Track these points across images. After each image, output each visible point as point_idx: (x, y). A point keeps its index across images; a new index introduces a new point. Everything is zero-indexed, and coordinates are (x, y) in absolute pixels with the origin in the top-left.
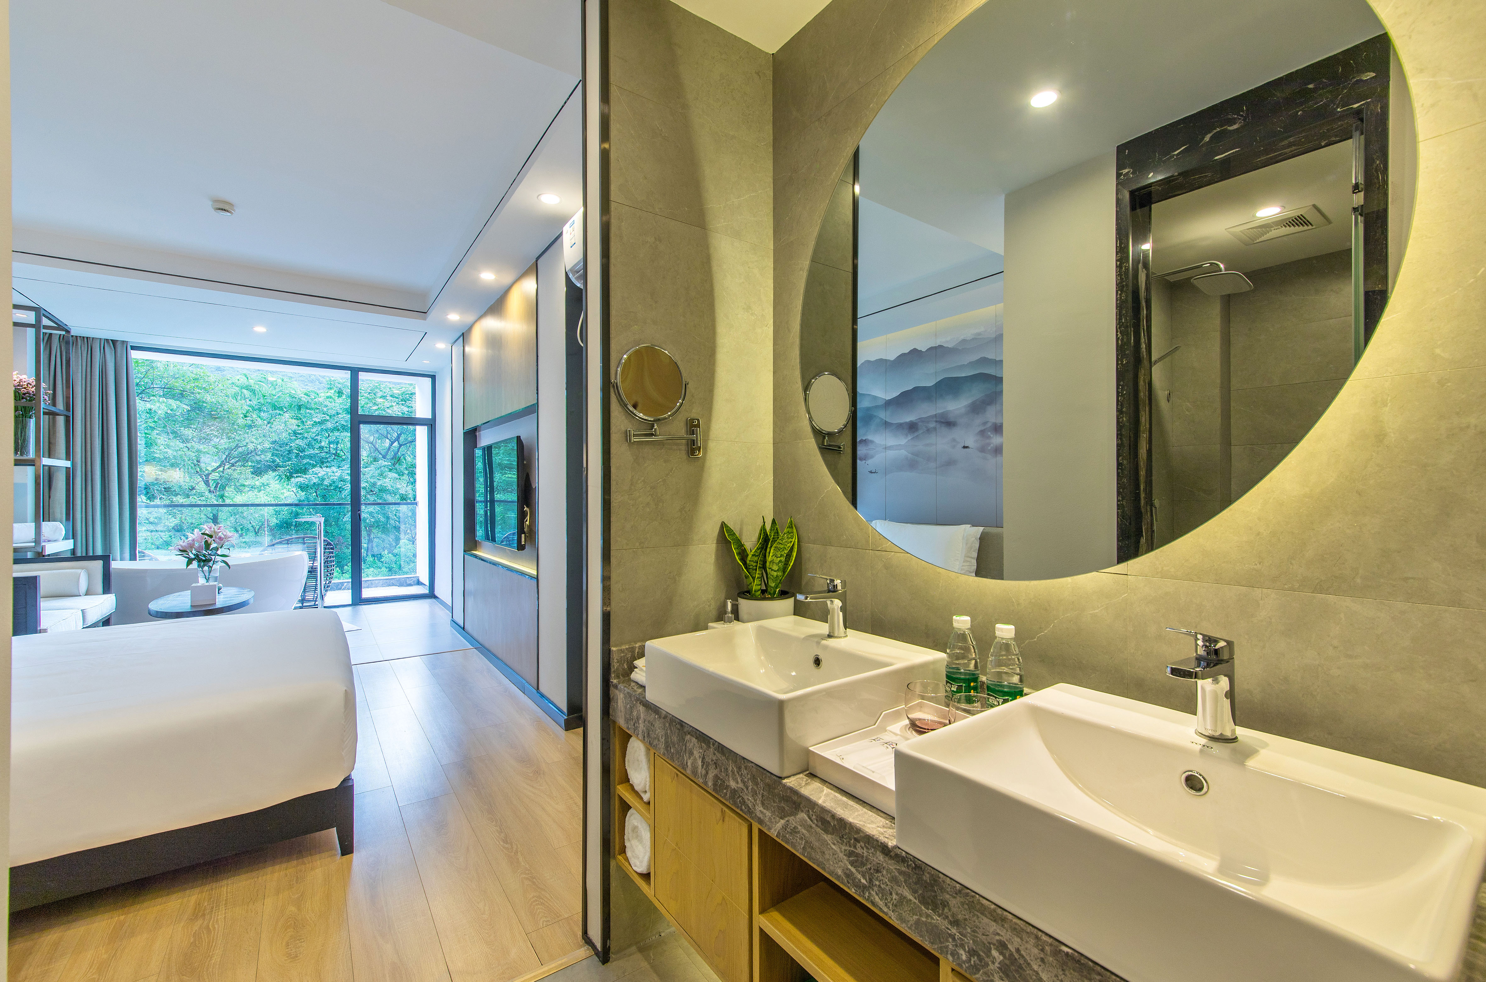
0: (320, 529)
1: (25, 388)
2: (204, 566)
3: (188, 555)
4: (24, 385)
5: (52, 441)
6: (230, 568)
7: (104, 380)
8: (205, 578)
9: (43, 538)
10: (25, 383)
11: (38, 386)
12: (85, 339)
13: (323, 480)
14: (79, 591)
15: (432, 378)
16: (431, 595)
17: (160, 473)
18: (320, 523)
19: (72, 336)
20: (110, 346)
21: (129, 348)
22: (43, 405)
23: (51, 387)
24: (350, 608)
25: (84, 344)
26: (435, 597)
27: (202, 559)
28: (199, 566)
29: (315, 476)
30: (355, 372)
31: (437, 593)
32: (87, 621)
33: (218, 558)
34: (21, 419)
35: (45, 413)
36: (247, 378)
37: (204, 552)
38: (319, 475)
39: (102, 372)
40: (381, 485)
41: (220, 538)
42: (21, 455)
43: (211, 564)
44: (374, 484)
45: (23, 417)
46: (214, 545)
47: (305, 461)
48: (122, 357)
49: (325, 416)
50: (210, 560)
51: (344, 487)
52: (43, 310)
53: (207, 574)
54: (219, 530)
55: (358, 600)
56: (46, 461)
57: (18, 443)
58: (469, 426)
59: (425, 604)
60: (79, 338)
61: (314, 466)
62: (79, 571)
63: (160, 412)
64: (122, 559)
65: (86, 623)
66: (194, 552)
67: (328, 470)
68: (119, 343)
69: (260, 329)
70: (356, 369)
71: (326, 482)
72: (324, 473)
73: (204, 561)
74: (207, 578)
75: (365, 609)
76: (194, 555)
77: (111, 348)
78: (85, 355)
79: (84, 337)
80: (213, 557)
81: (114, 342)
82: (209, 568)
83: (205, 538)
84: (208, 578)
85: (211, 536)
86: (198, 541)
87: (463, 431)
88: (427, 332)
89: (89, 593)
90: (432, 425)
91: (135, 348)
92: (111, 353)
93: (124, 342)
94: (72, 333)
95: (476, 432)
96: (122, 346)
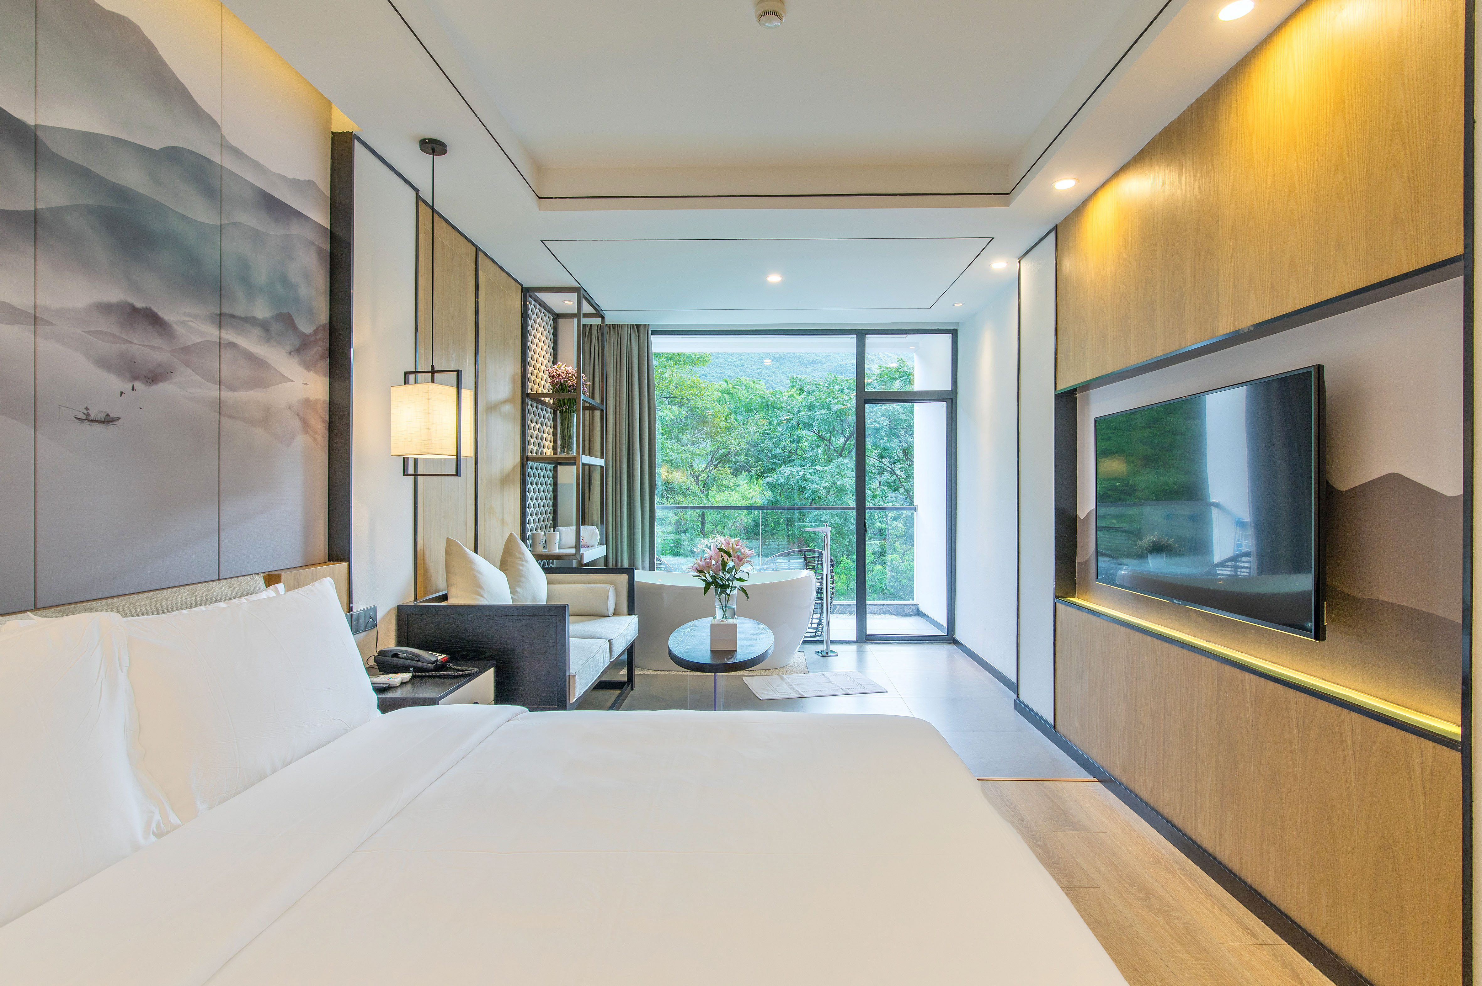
0: (826, 542)
1: (570, 380)
2: (722, 592)
3: (705, 576)
4: (570, 377)
5: (591, 439)
6: (748, 598)
7: (630, 370)
8: (723, 609)
9: (582, 543)
10: (570, 375)
11: (578, 378)
13: (789, 479)
14: (608, 610)
15: (952, 334)
16: (950, 639)
18: (827, 535)
19: (607, 324)
20: (635, 332)
21: (650, 333)
22: (582, 396)
23: (591, 381)
24: (854, 648)
25: (615, 332)
26: (956, 642)
27: (719, 583)
28: (716, 592)
29: (782, 475)
30: (861, 334)
31: (958, 636)
32: (613, 654)
33: (737, 584)
34: (567, 414)
35: (584, 408)
36: (727, 383)
37: (721, 574)
39: (629, 358)
40: (841, 485)
41: (738, 557)
42: (568, 453)
43: (728, 591)
44: (834, 484)
45: (568, 412)
46: (731, 564)
47: (773, 461)
48: (644, 343)
50: (728, 586)
52: (583, 290)
53: (724, 605)
54: (738, 547)
55: (864, 638)
56: (585, 459)
57: (565, 440)
58: (1064, 385)
59: (942, 651)
60: (611, 326)
61: (780, 466)
62: (608, 586)
64: (643, 569)
65: (612, 657)
66: (711, 573)
67: (792, 469)
68: (642, 327)
69: (774, 278)
70: (863, 332)
71: (791, 483)
72: (789, 472)
73: (722, 587)
74: (724, 610)
75: (871, 649)
76: (711, 577)
77: (636, 334)
78: (616, 344)
79: (615, 324)
80: (731, 583)
81: (638, 326)
82: (726, 596)
83: (722, 556)
84: (726, 610)
85: (729, 555)
86: (714, 558)
87: (1055, 392)
88: (993, 238)
89: (616, 613)
90: (952, 399)
91: (654, 333)
92: (636, 339)
93: (646, 326)
94: (607, 322)
95: (1076, 394)
96: (645, 332)
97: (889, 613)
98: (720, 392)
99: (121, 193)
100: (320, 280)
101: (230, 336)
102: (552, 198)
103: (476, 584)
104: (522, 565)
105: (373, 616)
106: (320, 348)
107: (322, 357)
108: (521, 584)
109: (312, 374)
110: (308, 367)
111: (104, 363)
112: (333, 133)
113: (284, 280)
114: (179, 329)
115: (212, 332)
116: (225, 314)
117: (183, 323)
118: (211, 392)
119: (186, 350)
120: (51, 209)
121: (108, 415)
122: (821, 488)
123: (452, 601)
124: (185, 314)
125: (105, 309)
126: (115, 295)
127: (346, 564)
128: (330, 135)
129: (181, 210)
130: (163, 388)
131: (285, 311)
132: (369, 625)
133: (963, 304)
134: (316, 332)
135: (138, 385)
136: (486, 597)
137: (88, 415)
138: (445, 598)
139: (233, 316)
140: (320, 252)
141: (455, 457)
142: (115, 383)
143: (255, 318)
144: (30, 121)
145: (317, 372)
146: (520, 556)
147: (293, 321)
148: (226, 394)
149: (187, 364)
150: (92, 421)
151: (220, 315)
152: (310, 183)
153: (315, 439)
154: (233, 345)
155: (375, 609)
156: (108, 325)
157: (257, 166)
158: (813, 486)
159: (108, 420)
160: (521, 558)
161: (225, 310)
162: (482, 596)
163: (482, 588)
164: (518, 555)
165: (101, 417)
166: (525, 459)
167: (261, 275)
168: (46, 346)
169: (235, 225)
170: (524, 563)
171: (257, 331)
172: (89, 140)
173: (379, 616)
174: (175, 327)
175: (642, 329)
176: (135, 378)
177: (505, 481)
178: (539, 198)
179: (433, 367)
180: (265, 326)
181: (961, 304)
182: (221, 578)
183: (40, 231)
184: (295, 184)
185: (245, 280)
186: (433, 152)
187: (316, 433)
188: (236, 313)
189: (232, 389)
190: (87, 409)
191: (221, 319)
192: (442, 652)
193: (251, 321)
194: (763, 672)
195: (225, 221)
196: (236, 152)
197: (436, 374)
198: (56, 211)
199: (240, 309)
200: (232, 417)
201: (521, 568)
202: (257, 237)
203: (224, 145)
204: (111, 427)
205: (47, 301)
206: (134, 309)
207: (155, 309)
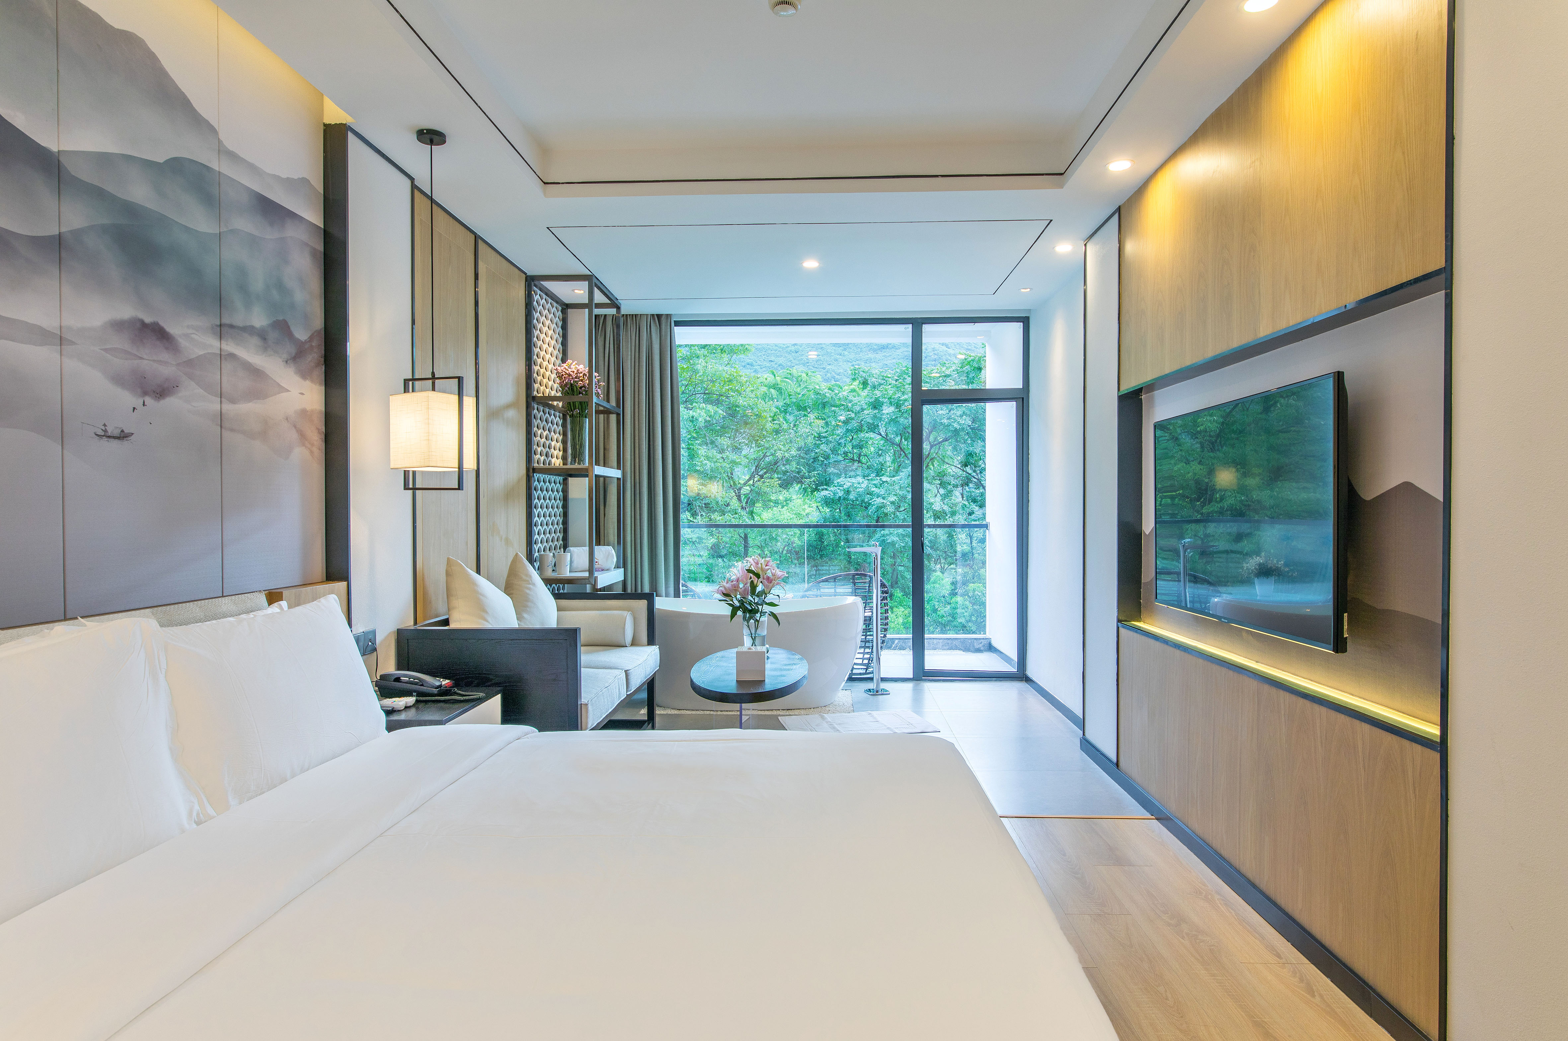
0: (876, 564)
1: (582, 380)
2: (750, 618)
3: (732, 601)
4: (581, 377)
5: (607, 447)
6: (779, 624)
7: (650, 367)
8: (752, 637)
9: (596, 566)
10: (582, 375)
11: (590, 378)
12: (634, 316)
13: (848, 492)
14: (625, 640)
15: (1023, 322)
16: (1021, 676)
18: (876, 556)
19: (623, 315)
20: (656, 323)
21: (673, 324)
22: (595, 399)
23: (606, 380)
24: (909, 686)
25: (633, 324)
26: (1028, 680)
27: (747, 608)
28: (744, 618)
29: (841, 488)
30: (917, 324)
31: (1030, 672)
32: (630, 686)
33: (767, 608)
34: (578, 419)
35: (598, 412)
36: (775, 376)
37: (750, 597)
38: (844, 486)
39: (649, 353)
41: (768, 578)
42: (579, 464)
43: (758, 615)
45: (580, 417)
46: (760, 588)
47: (830, 470)
48: (666, 335)
49: (850, 413)
50: (757, 611)
51: (871, 501)
52: (595, 279)
53: (753, 632)
54: (767, 567)
55: (921, 674)
56: (599, 470)
57: (576, 448)
58: (1130, 384)
59: (1012, 689)
60: (628, 316)
62: (625, 613)
63: (700, 419)
64: (666, 596)
65: (630, 689)
66: (739, 596)
67: (853, 480)
68: (663, 317)
69: (811, 264)
70: (919, 321)
71: (852, 496)
72: (850, 484)
73: (751, 612)
74: (753, 637)
75: (930, 688)
76: (739, 601)
77: (656, 326)
78: (633, 337)
79: (633, 315)
80: (760, 607)
81: (659, 316)
82: (755, 622)
83: (751, 578)
84: (755, 637)
85: (758, 576)
86: (742, 580)
87: (1118, 394)
88: (1052, 220)
89: (634, 643)
90: (1023, 398)
91: (678, 324)
92: (656, 331)
93: (668, 316)
94: (624, 311)
95: (1142, 396)
96: (667, 322)
97: (956, 648)
98: (766, 386)
99: (130, 209)
100: (315, 284)
101: (229, 347)
102: (559, 183)
103: (480, 606)
104: (529, 589)
105: (373, 639)
106: (315, 355)
107: (317, 365)
108: (528, 609)
109: (308, 383)
110: (304, 375)
111: (118, 380)
112: (325, 125)
113: (280, 286)
114: (183, 342)
115: (212, 344)
116: (225, 325)
117: (186, 336)
118: (214, 405)
119: (190, 363)
120: (71, 232)
121: (122, 431)
122: (888, 503)
123: (453, 625)
124: (188, 327)
125: (119, 326)
126: (127, 311)
127: (345, 583)
128: (322, 127)
129: (182, 221)
130: (170, 402)
131: (281, 318)
132: (369, 649)
133: (1031, 289)
134: (311, 338)
135: (148, 400)
136: (490, 621)
137: (105, 431)
138: (446, 622)
139: (232, 326)
140: (313, 253)
141: (457, 469)
142: (128, 399)
143: (253, 327)
144: (54, 148)
145: (312, 381)
146: (528, 579)
147: (289, 327)
148: (227, 407)
149: (191, 377)
150: (109, 437)
151: (221, 325)
152: (304, 181)
153: (312, 452)
154: (232, 356)
155: (374, 632)
156: (121, 342)
157: (253, 169)
158: (879, 500)
159: (123, 436)
160: (528, 581)
161: (226, 321)
162: (487, 621)
163: (487, 612)
164: (524, 577)
165: (117, 433)
166: (531, 471)
167: (258, 282)
168: (71, 365)
169: (233, 231)
170: (531, 586)
171: (255, 341)
172: (103, 160)
173: (379, 640)
174: (179, 339)
175: (663, 320)
176: (145, 393)
177: (508, 495)
178: (545, 183)
179: (433, 373)
180: (262, 335)
181: (1029, 290)
182: (224, 595)
183: (63, 254)
184: (291, 184)
185: (243, 288)
186: (432, 142)
187: (313, 445)
188: (234, 324)
189: (233, 401)
190: (105, 425)
191: (222, 330)
192: (445, 678)
193: (249, 330)
194: (802, 712)
195: (223, 229)
196: (233, 157)
197: (437, 381)
198: (77, 233)
199: (239, 319)
200: (232, 430)
201: (528, 591)
202: (253, 242)
203: (223, 151)
204: (125, 443)
205: (71, 321)
206: (144, 326)
207: (162, 324)
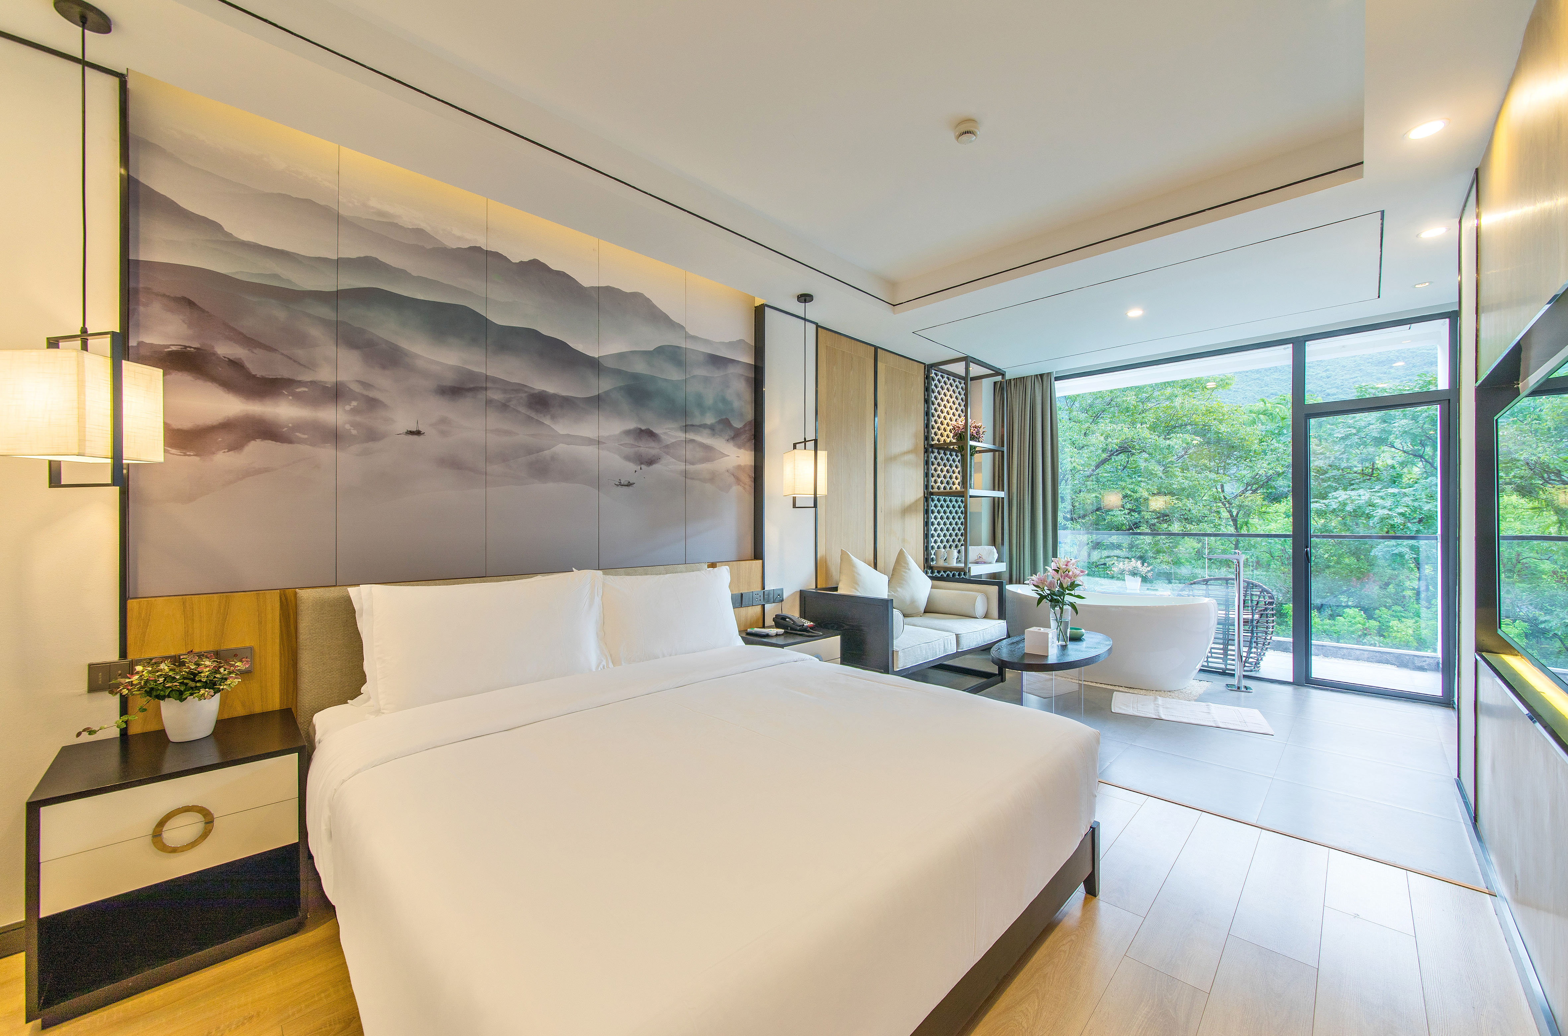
0: (1238, 570)
8: (1057, 621)
12: (1022, 378)
13: (1345, 504)
14: (972, 614)
15: (1449, 318)
16: (1448, 701)
17: (1176, 502)
19: (1010, 379)
20: (1039, 381)
21: (1053, 379)
22: (970, 443)
24: (1289, 689)
29: (1336, 500)
30: (1298, 344)
31: (1454, 696)
32: (961, 645)
38: (1340, 499)
47: (1326, 484)
48: (1047, 389)
50: (1059, 601)
51: (1372, 513)
56: (973, 492)
58: (1487, 368)
61: (1336, 489)
62: (979, 594)
63: (1176, 447)
65: (959, 649)
67: (1352, 493)
68: (1045, 376)
69: (1135, 313)
70: (1301, 339)
71: (1349, 508)
72: (1346, 497)
77: (1039, 382)
78: (1022, 394)
79: (1020, 378)
81: (1042, 375)
84: (1060, 622)
88: (1383, 211)
89: (986, 616)
90: (1449, 400)
91: (1057, 379)
92: (1039, 387)
93: (1049, 374)
94: (1007, 377)
96: (1048, 379)
97: (1387, 662)
98: (1255, 413)
99: (635, 377)
100: (748, 395)
101: (691, 436)
102: (903, 303)
103: (855, 581)
104: (905, 572)
105: (780, 594)
106: (748, 434)
107: (749, 440)
108: (902, 585)
109: (742, 451)
110: (739, 447)
111: (627, 458)
112: (755, 307)
113: (724, 400)
114: (663, 436)
115: (681, 436)
116: (688, 425)
117: (665, 433)
118: (681, 466)
119: (667, 446)
120: (605, 392)
121: (629, 482)
122: (1394, 514)
123: (841, 591)
124: (666, 429)
125: (628, 433)
126: (632, 425)
127: (761, 561)
128: (754, 309)
129: (664, 377)
130: (655, 467)
131: (724, 417)
132: (777, 599)
134: (745, 426)
135: (643, 466)
136: (859, 590)
137: (620, 483)
138: (836, 589)
139: (692, 425)
140: (747, 379)
141: (813, 496)
142: (632, 467)
143: (706, 424)
144: (596, 356)
145: (745, 449)
146: (905, 565)
147: (730, 422)
148: (690, 468)
149: (667, 453)
150: (622, 485)
151: (686, 426)
152: (741, 341)
153: (744, 488)
154: (693, 441)
155: (782, 590)
156: (629, 440)
157: (706, 342)
158: (1381, 512)
159: (629, 484)
160: (906, 567)
161: (689, 423)
162: (858, 590)
163: (858, 584)
164: (903, 565)
165: (626, 483)
166: (928, 495)
167: (709, 400)
168: (603, 453)
169: (694, 377)
170: (907, 570)
171: (707, 431)
172: (621, 356)
173: (786, 595)
174: (661, 436)
175: (1045, 378)
176: (642, 463)
177: (906, 511)
178: (894, 305)
179: (805, 438)
180: (712, 428)
182: (686, 563)
183: (600, 403)
184: (731, 345)
185: (700, 405)
186: (805, 301)
187: (745, 484)
188: (694, 424)
189: (692, 464)
190: (620, 480)
191: (686, 428)
192: (811, 621)
193: (704, 426)
194: (1142, 692)
195: (688, 376)
196: (694, 338)
197: (807, 443)
198: (607, 393)
199: (697, 421)
200: (692, 479)
201: (903, 573)
202: (706, 380)
203: (688, 337)
204: (631, 488)
205: (604, 433)
206: (641, 431)
207: (651, 429)
